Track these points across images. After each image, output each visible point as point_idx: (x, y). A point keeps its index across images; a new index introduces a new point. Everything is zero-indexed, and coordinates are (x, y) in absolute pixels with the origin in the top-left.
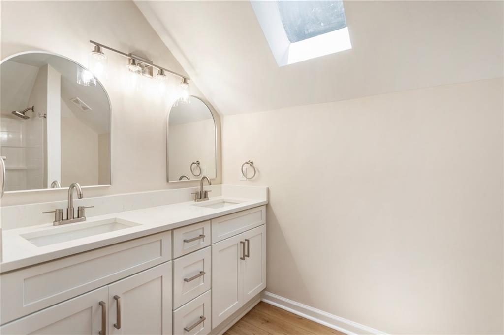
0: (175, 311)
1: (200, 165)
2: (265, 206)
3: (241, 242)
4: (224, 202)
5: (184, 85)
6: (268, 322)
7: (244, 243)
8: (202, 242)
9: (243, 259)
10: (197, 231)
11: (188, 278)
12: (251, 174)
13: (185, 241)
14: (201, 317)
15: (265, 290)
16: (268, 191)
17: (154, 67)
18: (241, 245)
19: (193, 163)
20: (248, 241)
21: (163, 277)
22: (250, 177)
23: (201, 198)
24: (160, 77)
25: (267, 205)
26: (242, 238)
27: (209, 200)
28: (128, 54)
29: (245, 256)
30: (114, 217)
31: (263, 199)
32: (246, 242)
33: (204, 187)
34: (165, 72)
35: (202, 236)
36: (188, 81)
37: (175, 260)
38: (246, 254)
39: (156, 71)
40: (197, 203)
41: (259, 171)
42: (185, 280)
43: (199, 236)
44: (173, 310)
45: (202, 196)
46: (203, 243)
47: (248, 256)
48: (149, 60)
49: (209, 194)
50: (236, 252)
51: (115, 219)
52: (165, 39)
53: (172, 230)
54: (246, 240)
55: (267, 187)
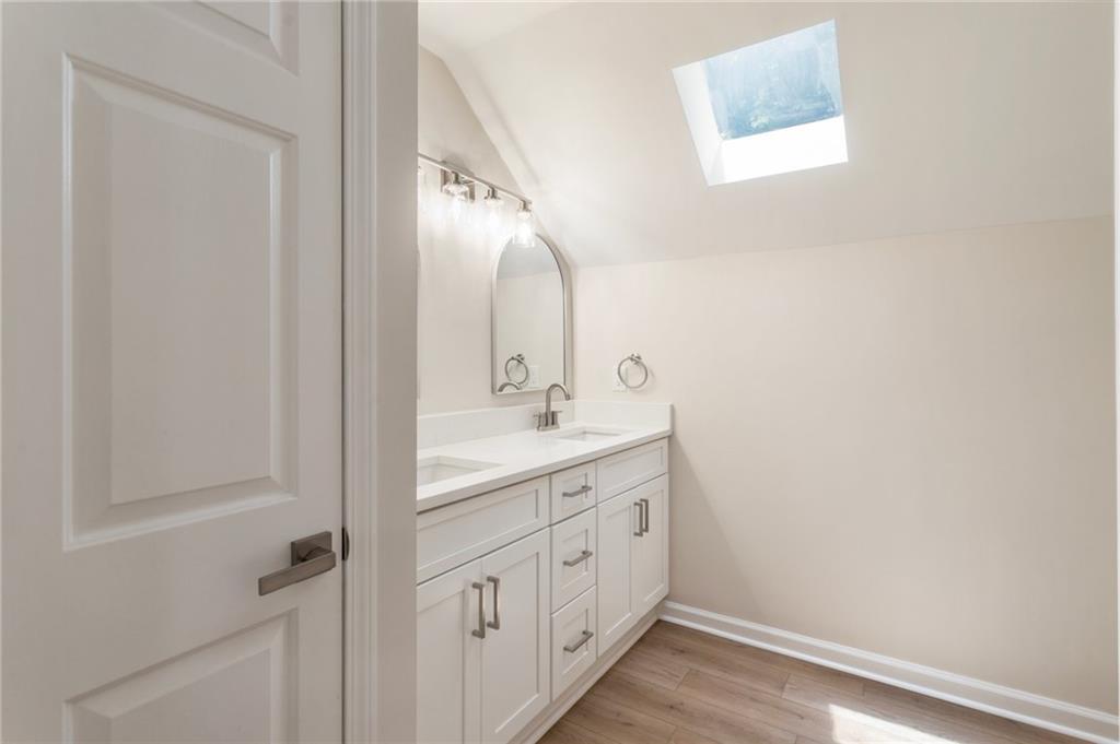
0: (554, 615)
1: (526, 361)
2: (666, 440)
3: (636, 504)
4: (585, 433)
5: (524, 215)
6: (682, 652)
7: (641, 506)
8: (584, 499)
9: (640, 534)
10: (575, 480)
11: (570, 560)
12: (636, 377)
13: (565, 495)
14: (584, 633)
15: (666, 598)
16: (673, 409)
17: (476, 182)
18: (635, 510)
19: (513, 358)
20: (646, 501)
21: (540, 555)
22: (635, 385)
23: (547, 424)
24: (491, 202)
25: (671, 438)
26: (637, 495)
27: (561, 430)
28: (440, 160)
29: (643, 529)
30: (436, 454)
31: (663, 427)
32: (644, 504)
33: (552, 403)
34: (499, 193)
35: (585, 489)
36: (530, 207)
37: (554, 527)
38: (644, 526)
39: (481, 190)
40: (542, 433)
41: (653, 375)
42: (565, 563)
43: (580, 488)
44: (551, 614)
45: (549, 420)
46: (587, 500)
47: (647, 530)
48: (467, 170)
49: (560, 417)
50: (629, 521)
51: (438, 457)
52: (494, 133)
53: (551, 474)
54: (642, 500)
55: (670, 403)
